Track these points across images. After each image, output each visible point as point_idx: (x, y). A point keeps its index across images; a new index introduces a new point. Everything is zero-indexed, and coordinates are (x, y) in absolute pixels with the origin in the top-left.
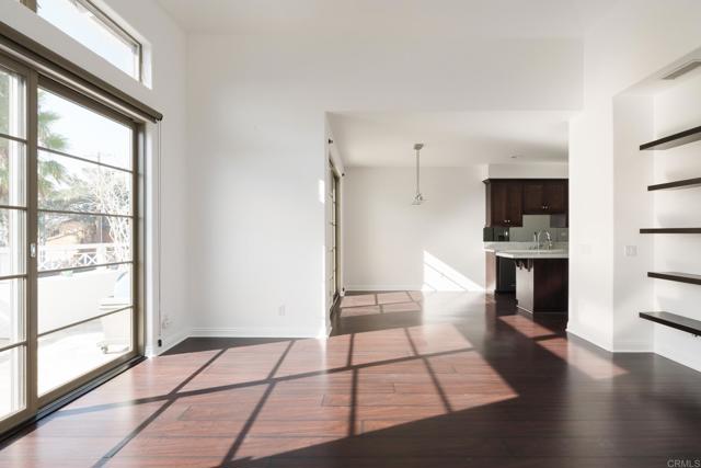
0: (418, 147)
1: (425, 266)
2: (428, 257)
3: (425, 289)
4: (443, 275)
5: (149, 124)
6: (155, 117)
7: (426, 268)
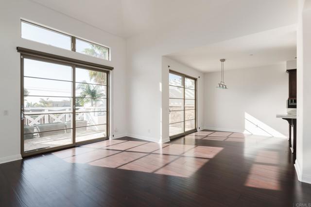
0: (223, 60)
1: (246, 120)
2: (247, 116)
3: (245, 132)
4: (257, 126)
5: (111, 71)
6: (112, 69)
7: (246, 122)
